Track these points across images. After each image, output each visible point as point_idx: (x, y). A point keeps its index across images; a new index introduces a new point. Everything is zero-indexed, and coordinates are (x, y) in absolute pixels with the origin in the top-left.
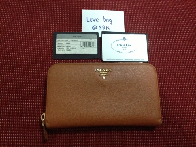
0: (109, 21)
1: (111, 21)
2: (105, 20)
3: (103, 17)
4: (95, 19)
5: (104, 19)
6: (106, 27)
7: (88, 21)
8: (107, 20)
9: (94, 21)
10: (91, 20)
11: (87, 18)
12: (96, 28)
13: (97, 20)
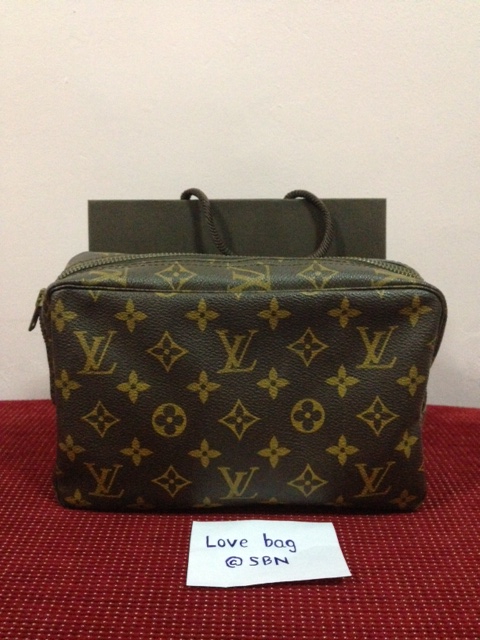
0: (285, 544)
1: (290, 543)
2: (269, 543)
3: (265, 535)
4: (235, 541)
5: (266, 540)
6: (276, 559)
7: (208, 546)
8: (279, 544)
9: (232, 545)
10: (222, 543)
11: (207, 538)
12: (239, 562)
13: (241, 543)
